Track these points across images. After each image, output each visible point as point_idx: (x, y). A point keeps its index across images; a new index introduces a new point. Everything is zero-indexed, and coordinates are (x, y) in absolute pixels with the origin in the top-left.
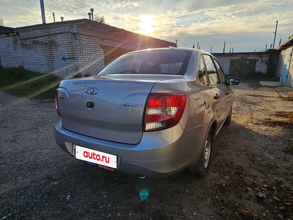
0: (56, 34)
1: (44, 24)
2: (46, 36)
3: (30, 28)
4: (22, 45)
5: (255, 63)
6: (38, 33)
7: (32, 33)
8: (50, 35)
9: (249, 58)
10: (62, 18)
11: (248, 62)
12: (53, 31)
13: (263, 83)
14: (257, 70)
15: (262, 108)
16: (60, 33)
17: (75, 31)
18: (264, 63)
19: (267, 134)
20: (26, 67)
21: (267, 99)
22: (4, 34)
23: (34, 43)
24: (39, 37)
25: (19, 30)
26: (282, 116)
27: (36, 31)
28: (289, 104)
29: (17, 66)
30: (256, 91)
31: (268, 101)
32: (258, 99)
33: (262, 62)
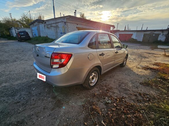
0: (58, 23)
1: (55, 18)
2: (55, 23)
3: (49, 20)
4: (47, 27)
5: (159, 36)
6: (52, 22)
7: (50, 22)
8: (56, 23)
9: (155, 33)
10: (64, 15)
11: (154, 35)
12: (58, 21)
13: (159, 47)
14: (159, 39)
15: (149, 60)
16: (60, 22)
17: (65, 21)
18: (164, 35)
19: (139, 73)
20: (49, 36)
21: (156, 55)
22: (41, 23)
23: (51, 26)
24: (53, 24)
25: (46, 21)
26: (157, 65)
27: (51, 21)
28: (167, 59)
29: (45, 36)
30: (152, 51)
31: (155, 57)
32: (150, 55)
33: (163, 35)
